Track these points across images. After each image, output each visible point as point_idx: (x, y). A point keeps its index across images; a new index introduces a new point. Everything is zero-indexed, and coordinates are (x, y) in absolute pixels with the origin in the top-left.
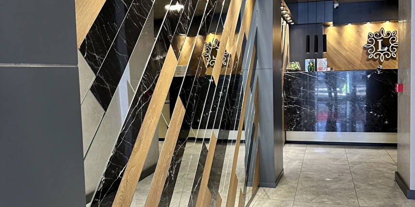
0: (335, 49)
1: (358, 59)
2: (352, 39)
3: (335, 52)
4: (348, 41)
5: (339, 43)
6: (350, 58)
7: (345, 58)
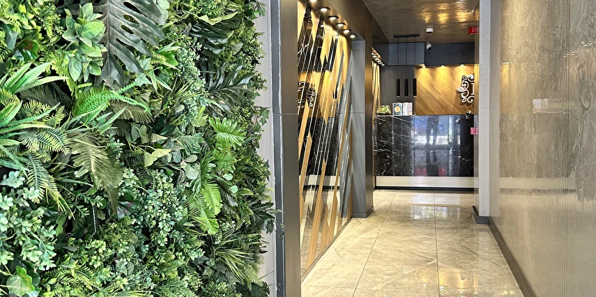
0: (427, 92)
1: (452, 103)
2: (446, 82)
4: (441, 83)
5: (432, 86)
6: (443, 102)
7: (438, 102)
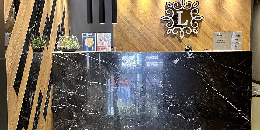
2: (147, 9)
3: (127, 25)
4: (142, 11)
6: (145, 33)
